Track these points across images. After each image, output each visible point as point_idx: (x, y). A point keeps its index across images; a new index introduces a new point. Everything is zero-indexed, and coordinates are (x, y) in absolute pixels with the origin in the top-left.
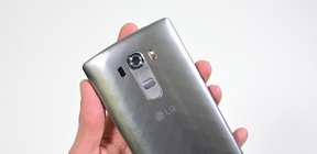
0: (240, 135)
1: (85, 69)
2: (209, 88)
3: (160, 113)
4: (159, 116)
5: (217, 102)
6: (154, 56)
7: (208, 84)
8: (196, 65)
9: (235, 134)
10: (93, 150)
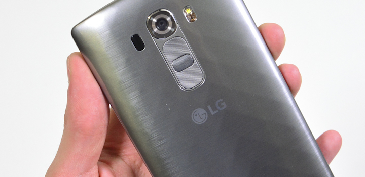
0: (329, 143)
1: (75, 36)
2: (280, 69)
3: (201, 111)
4: (200, 116)
5: (293, 90)
6: (192, 16)
7: (279, 62)
8: (261, 30)
9: (320, 142)
10: (87, 170)
